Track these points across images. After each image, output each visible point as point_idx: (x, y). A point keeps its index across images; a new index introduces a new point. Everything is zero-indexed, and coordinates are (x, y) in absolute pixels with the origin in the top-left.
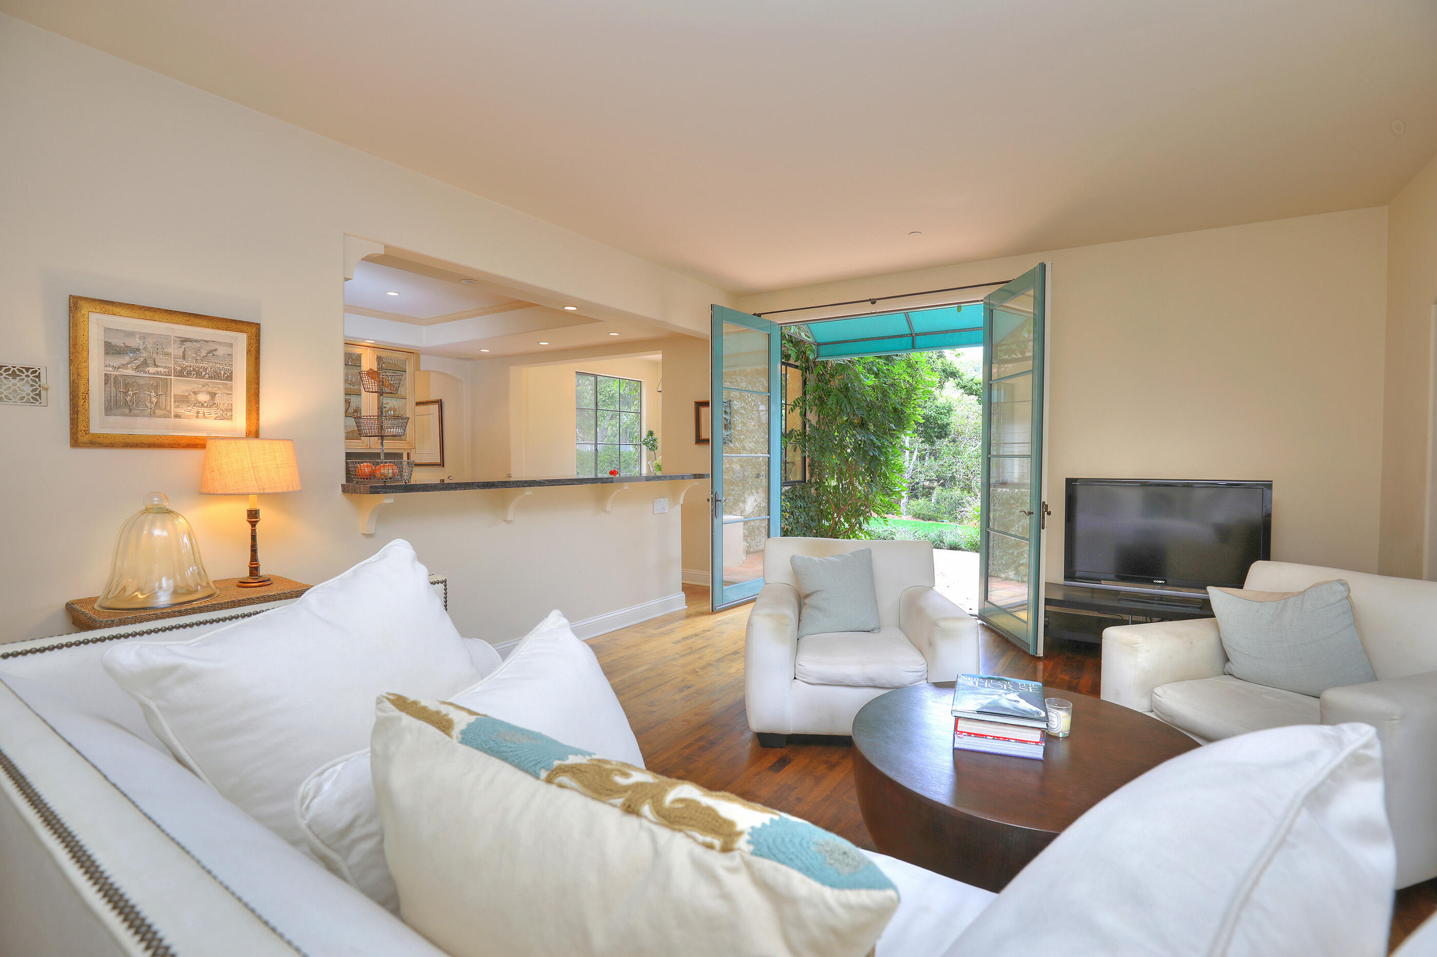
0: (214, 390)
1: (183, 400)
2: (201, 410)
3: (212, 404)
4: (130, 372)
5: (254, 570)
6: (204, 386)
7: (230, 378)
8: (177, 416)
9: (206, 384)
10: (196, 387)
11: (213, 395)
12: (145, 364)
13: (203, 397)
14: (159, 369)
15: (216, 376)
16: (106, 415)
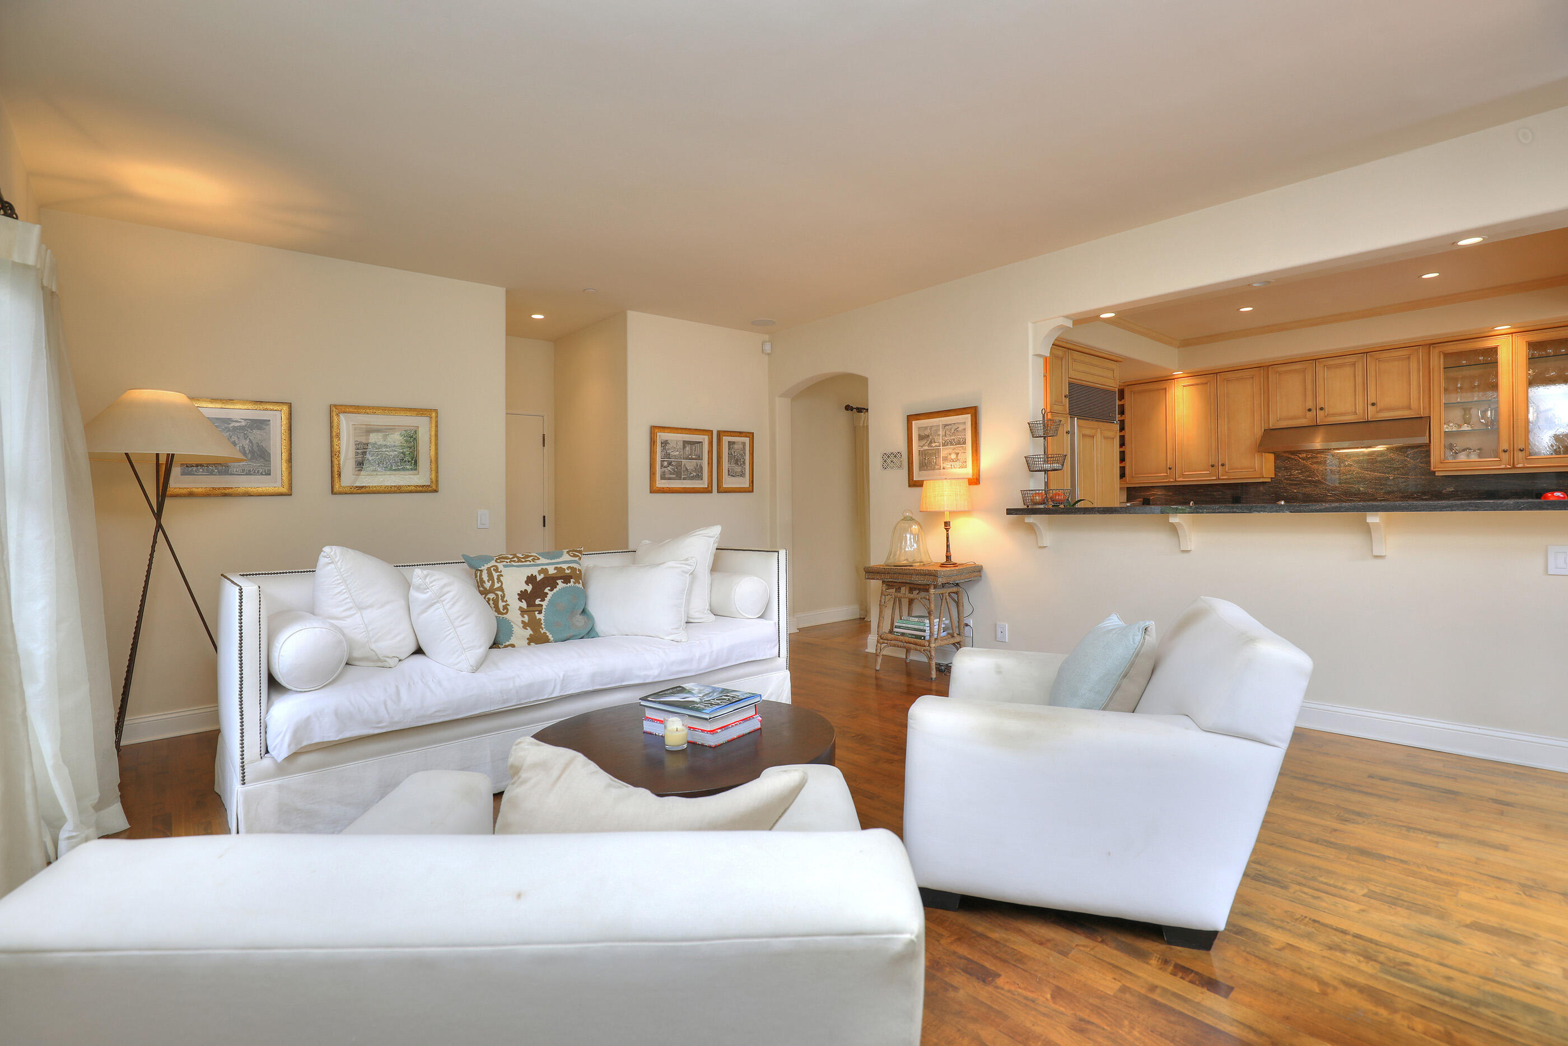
0: (957, 451)
1: (945, 459)
2: (953, 463)
3: (957, 460)
4: (926, 448)
5: (948, 557)
6: (953, 450)
7: (964, 443)
8: (944, 468)
9: (954, 449)
10: (950, 451)
11: (957, 454)
12: (931, 442)
13: (953, 456)
14: (936, 444)
15: (959, 443)
16: (920, 471)
